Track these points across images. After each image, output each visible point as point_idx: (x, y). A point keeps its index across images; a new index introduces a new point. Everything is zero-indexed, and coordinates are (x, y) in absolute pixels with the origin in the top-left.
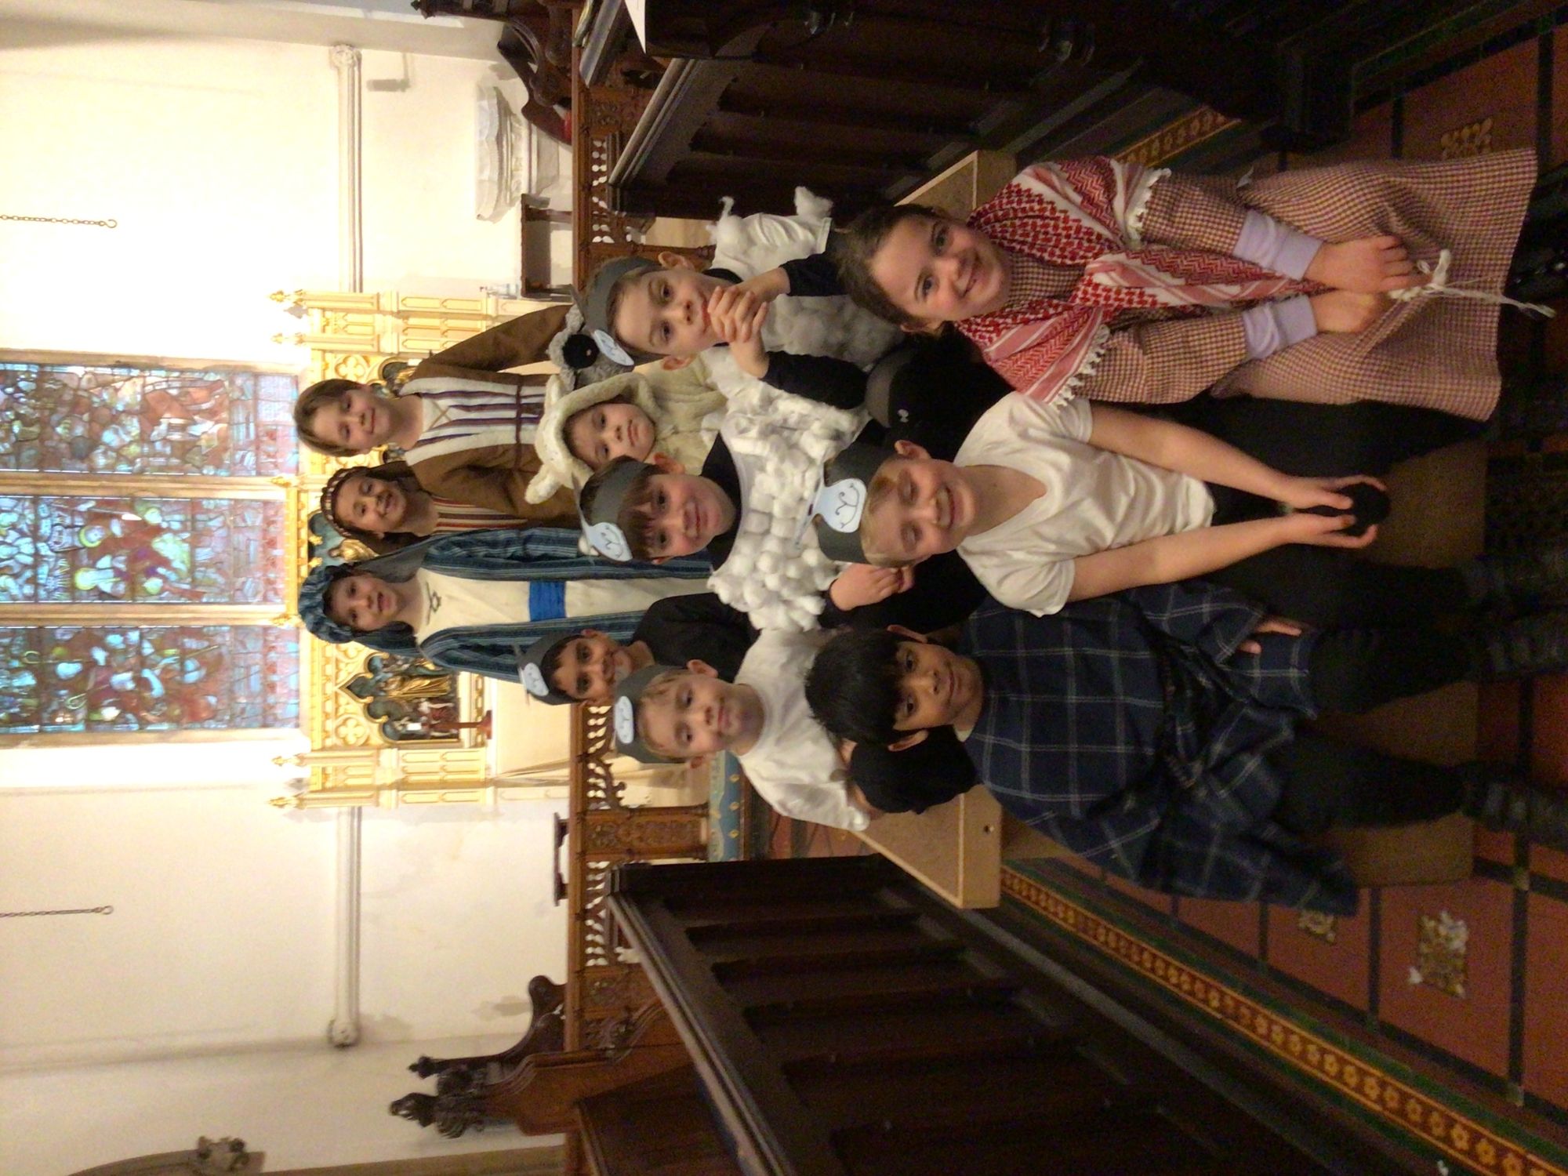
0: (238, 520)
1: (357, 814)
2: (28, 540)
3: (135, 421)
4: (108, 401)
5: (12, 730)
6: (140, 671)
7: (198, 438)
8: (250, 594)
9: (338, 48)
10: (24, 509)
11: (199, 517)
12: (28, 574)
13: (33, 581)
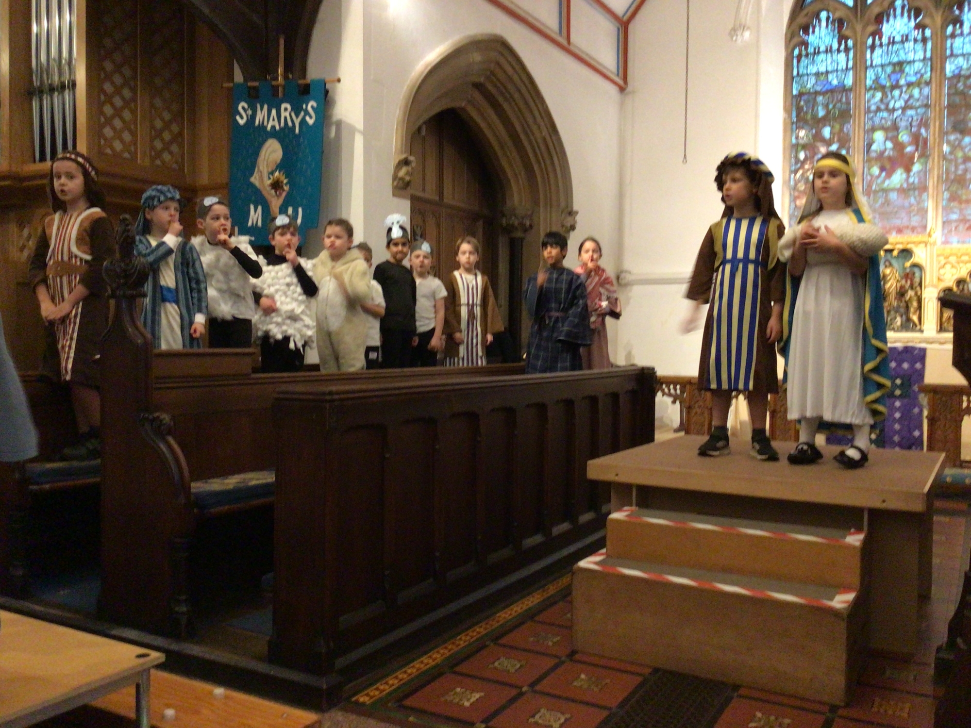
0: (915, 213)
2: (903, 105)
10: (922, 100)
11: (917, 193)
12: (883, 107)
13: (878, 109)
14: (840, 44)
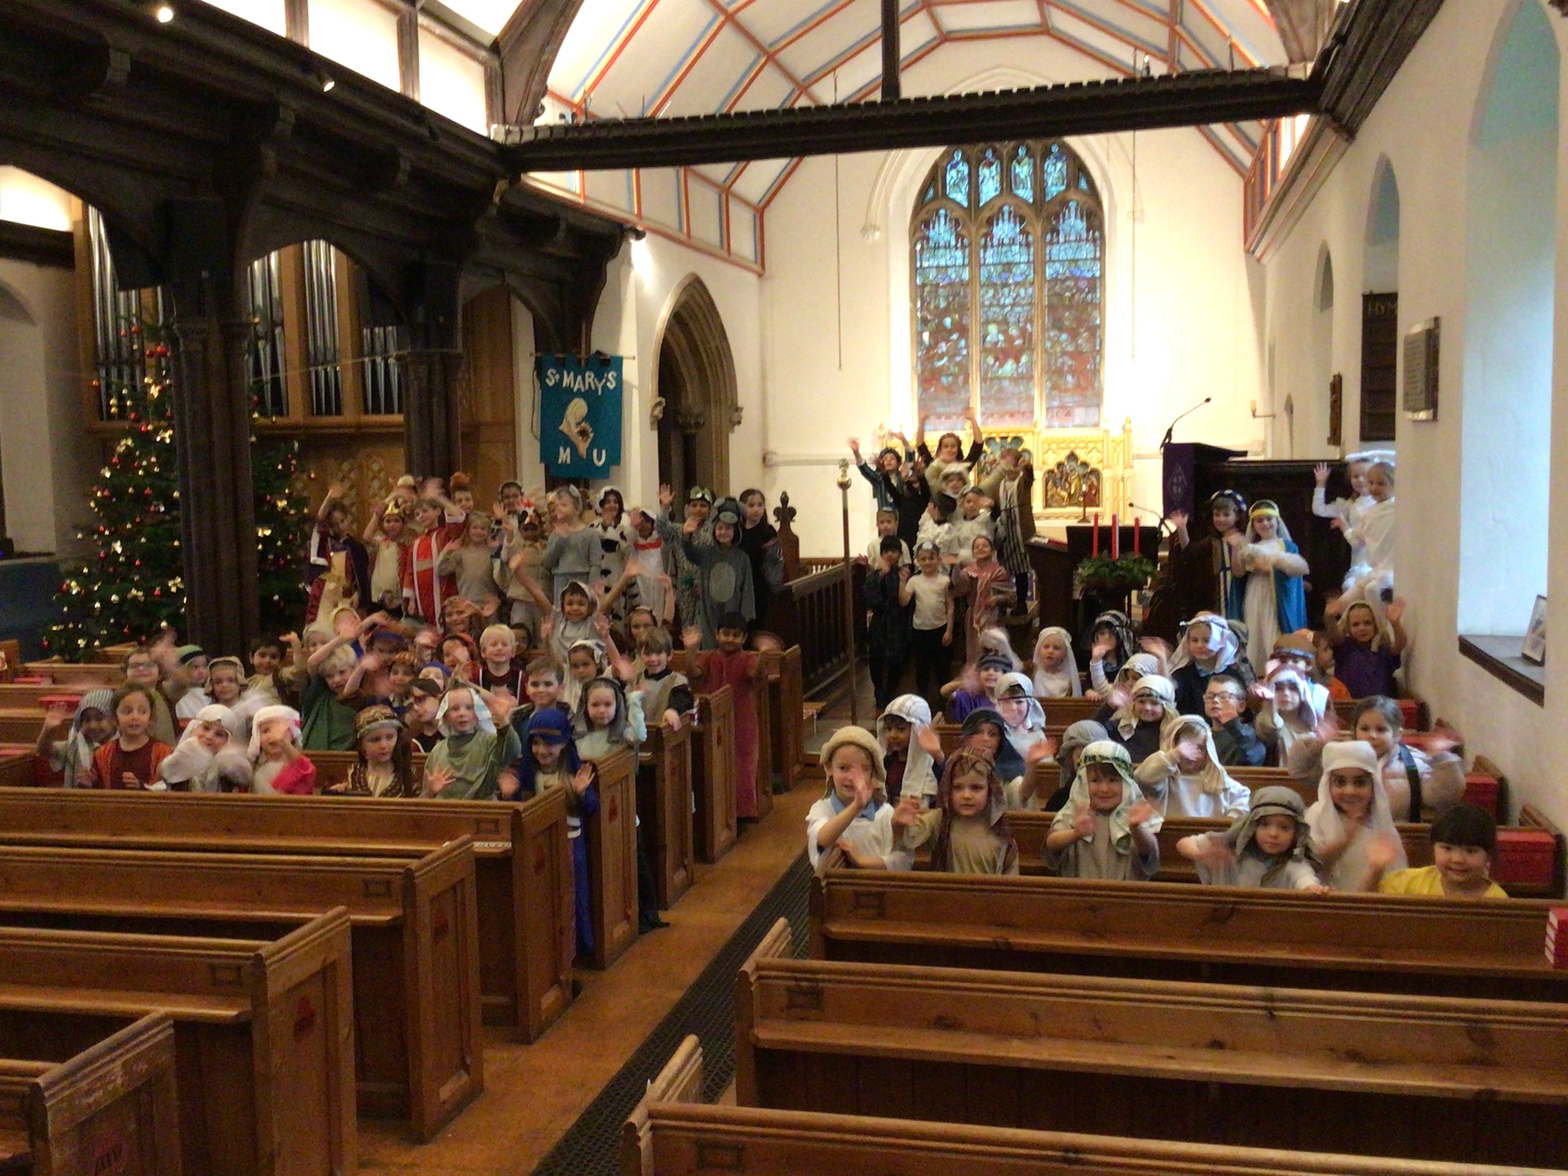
0: (1024, 399)
2: (1012, 302)
3: (1072, 349)
4: (1083, 336)
5: (918, 299)
6: (947, 356)
7: (1066, 378)
10: (1027, 299)
11: (1025, 381)
12: (995, 302)
13: (991, 305)
14: (957, 242)
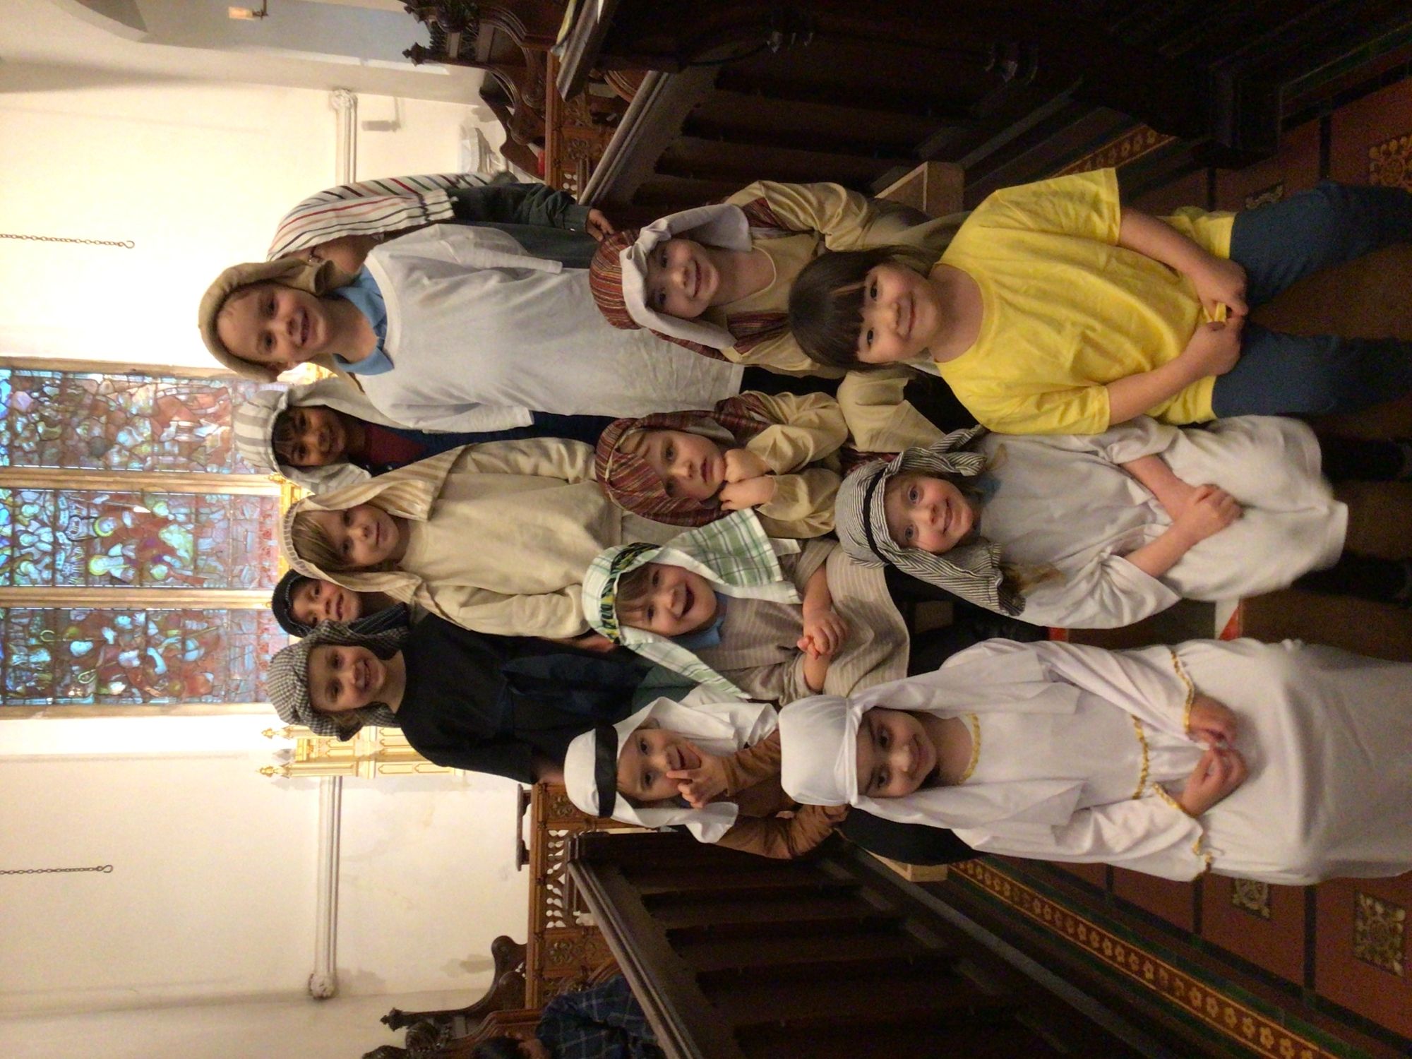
0: (238, 513)
1: (339, 783)
2: (48, 529)
3: (147, 423)
4: (123, 405)
5: (28, 702)
6: (146, 650)
7: (203, 439)
8: (246, 580)
9: (337, 92)
10: (45, 501)
11: (203, 510)
12: (47, 560)
13: (52, 567)
